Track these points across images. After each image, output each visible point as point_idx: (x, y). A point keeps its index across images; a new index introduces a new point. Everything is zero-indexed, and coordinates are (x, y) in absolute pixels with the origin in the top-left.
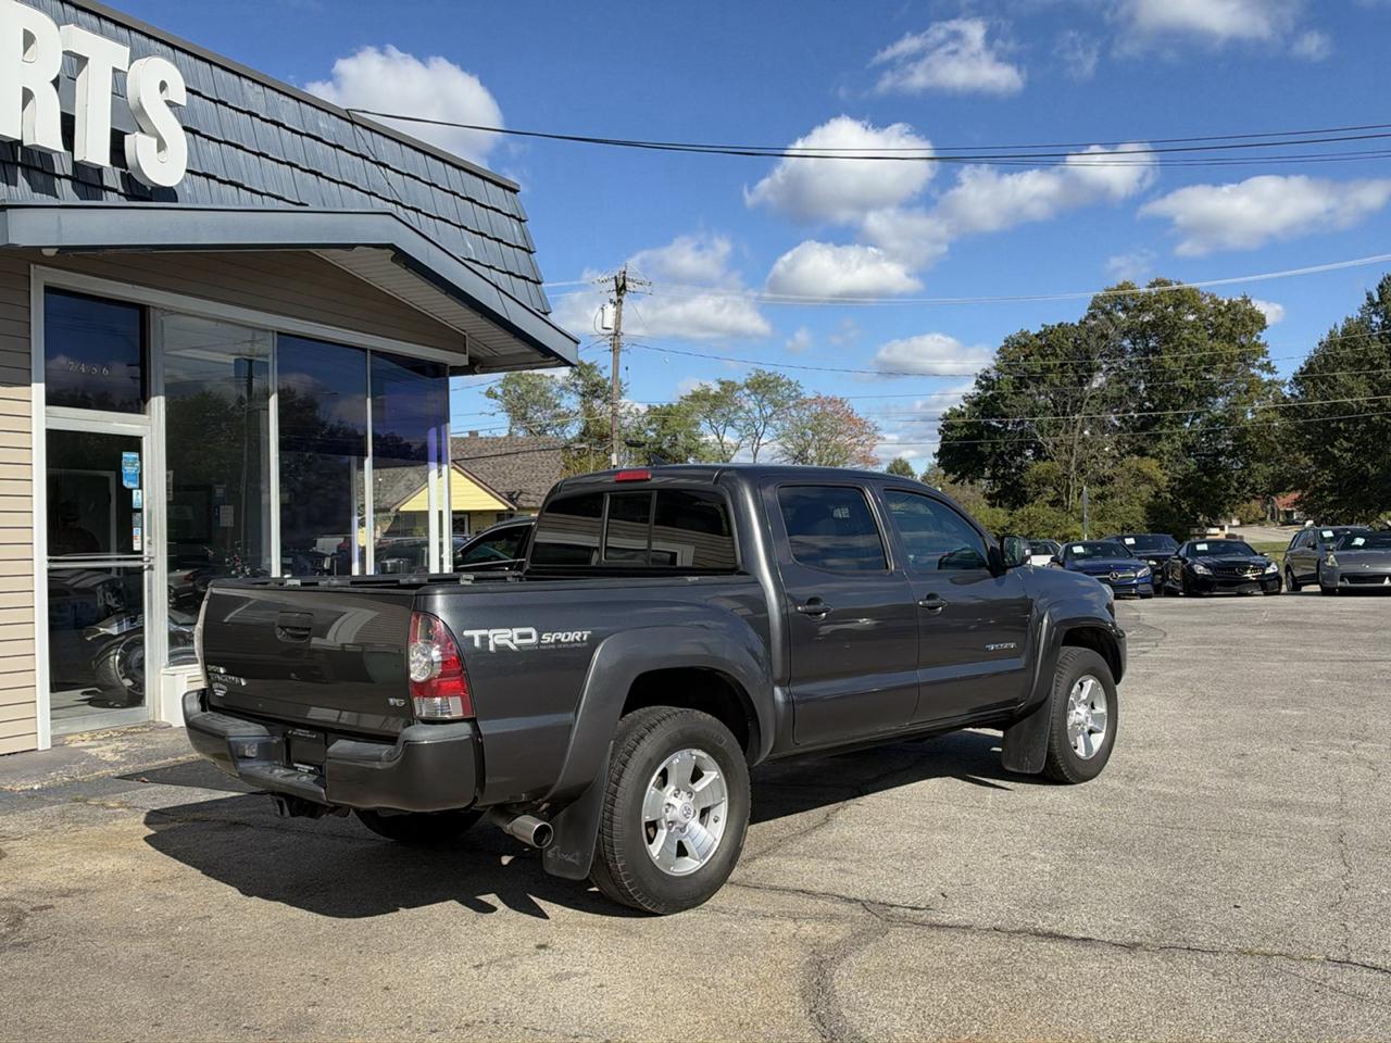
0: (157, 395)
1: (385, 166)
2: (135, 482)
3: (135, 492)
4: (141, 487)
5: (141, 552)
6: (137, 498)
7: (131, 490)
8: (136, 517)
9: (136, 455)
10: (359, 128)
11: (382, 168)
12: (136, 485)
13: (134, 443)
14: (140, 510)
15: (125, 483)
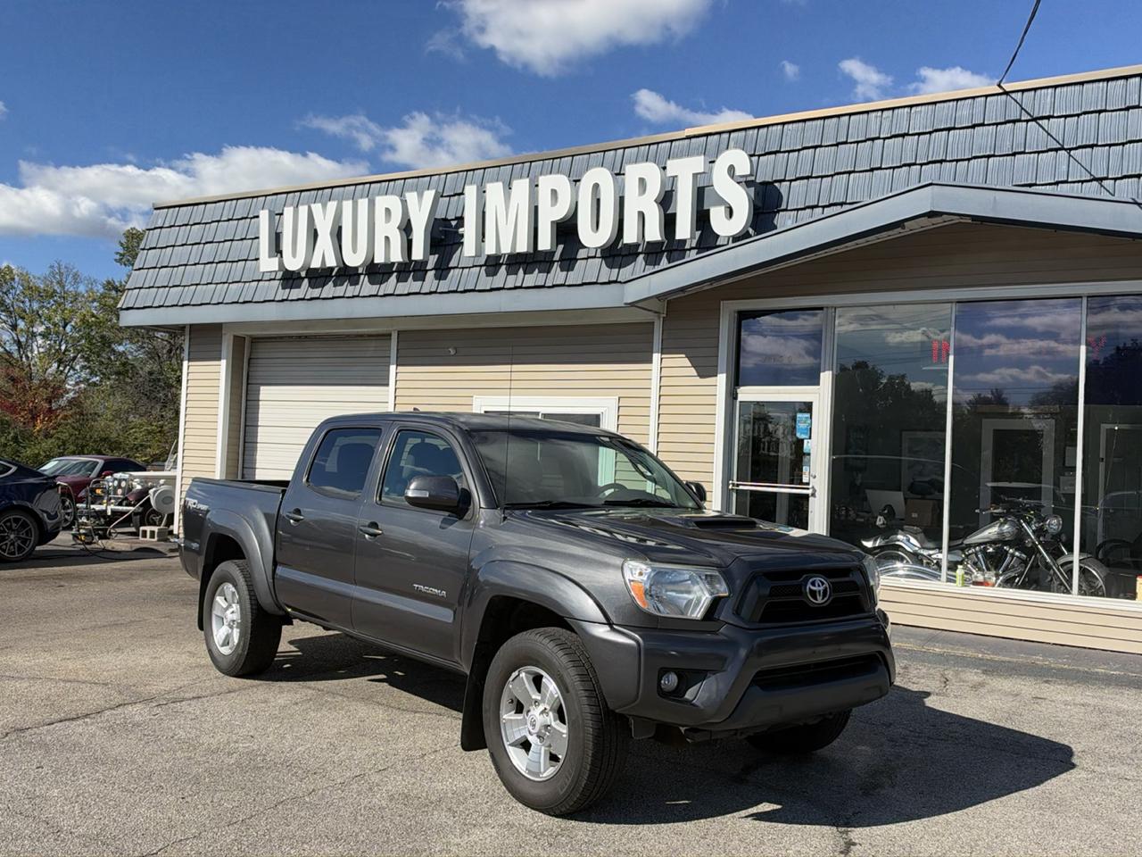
0: (824, 371)
1: (1048, 118)
2: (806, 434)
3: (805, 441)
4: (810, 438)
5: (808, 484)
6: (807, 446)
7: (802, 440)
8: (805, 459)
9: (808, 415)
10: (1018, 96)
11: (1044, 123)
12: (807, 437)
13: (807, 407)
14: (809, 454)
15: (798, 435)
